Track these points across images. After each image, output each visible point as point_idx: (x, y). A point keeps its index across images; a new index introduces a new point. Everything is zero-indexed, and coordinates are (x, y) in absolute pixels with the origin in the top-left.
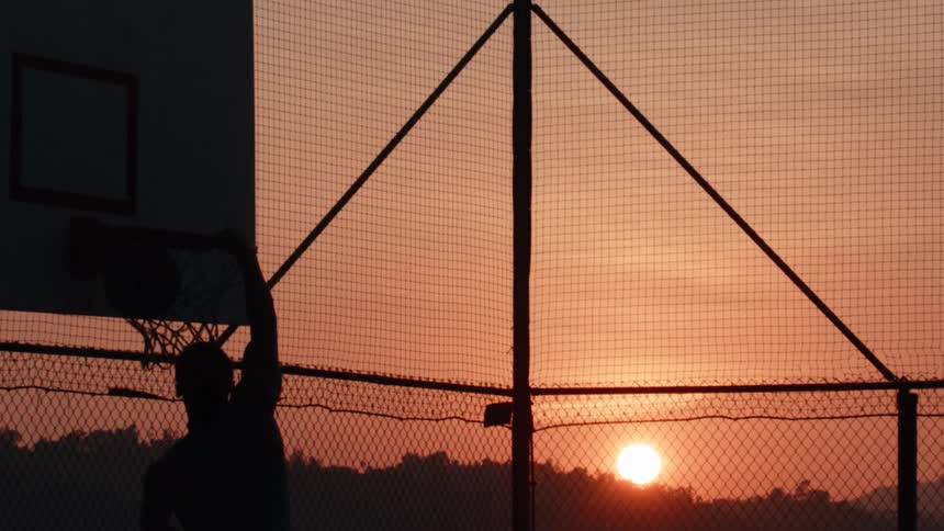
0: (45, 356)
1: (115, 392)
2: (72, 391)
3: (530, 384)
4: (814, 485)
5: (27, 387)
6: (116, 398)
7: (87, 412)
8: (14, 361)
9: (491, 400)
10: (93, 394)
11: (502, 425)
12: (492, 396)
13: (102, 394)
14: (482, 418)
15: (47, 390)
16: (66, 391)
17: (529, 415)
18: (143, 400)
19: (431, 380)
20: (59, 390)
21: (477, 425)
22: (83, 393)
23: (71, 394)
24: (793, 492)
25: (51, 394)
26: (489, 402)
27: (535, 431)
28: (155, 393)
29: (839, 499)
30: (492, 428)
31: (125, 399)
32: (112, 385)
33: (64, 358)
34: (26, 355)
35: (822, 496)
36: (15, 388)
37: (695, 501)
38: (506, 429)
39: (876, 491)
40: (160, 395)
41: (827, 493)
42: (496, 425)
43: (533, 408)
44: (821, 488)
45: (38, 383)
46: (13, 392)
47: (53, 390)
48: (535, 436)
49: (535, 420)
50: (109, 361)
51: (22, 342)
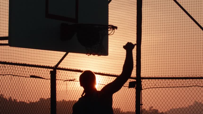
0: (13, 66)
1: (32, 76)
2: (20, 76)
3: (141, 76)
4: (154, 108)
5: (9, 75)
6: (32, 78)
7: (24, 82)
8: (5, 67)
9: (130, 80)
10: (26, 77)
11: (133, 88)
12: (131, 79)
13: (28, 77)
14: (128, 86)
15: (14, 76)
16: (19, 76)
17: (141, 85)
18: (39, 79)
19: (115, 75)
20: (17, 76)
21: (127, 87)
22: (23, 77)
23: (20, 77)
24: (149, 110)
25: (15, 77)
26: (130, 81)
27: (142, 90)
28: (42, 77)
29: (161, 112)
30: (131, 88)
31: (34, 78)
32: (31, 75)
33: (18, 66)
34: (8, 65)
35: (156, 111)
36: (5, 75)
37: (121, 112)
38: (134, 89)
39: (171, 110)
40: (44, 78)
41: (157, 110)
42: (132, 88)
43: (142, 83)
44: (156, 109)
45: (11, 74)
46: (5, 76)
47: (15, 76)
48: (142, 91)
49: (142, 86)
50: (30, 67)
51: (7, 62)
